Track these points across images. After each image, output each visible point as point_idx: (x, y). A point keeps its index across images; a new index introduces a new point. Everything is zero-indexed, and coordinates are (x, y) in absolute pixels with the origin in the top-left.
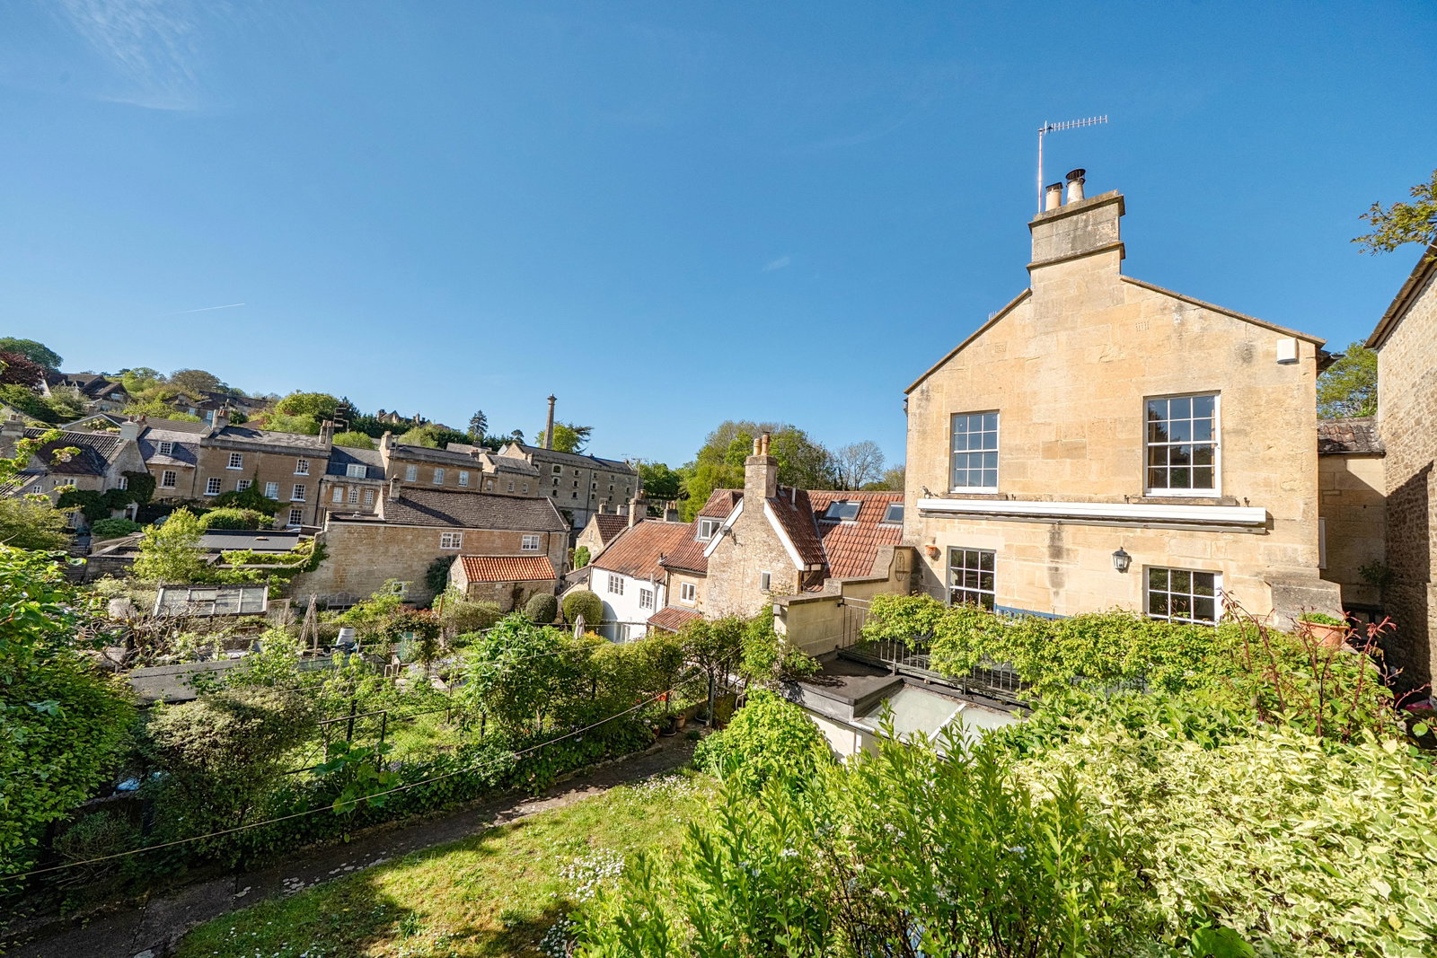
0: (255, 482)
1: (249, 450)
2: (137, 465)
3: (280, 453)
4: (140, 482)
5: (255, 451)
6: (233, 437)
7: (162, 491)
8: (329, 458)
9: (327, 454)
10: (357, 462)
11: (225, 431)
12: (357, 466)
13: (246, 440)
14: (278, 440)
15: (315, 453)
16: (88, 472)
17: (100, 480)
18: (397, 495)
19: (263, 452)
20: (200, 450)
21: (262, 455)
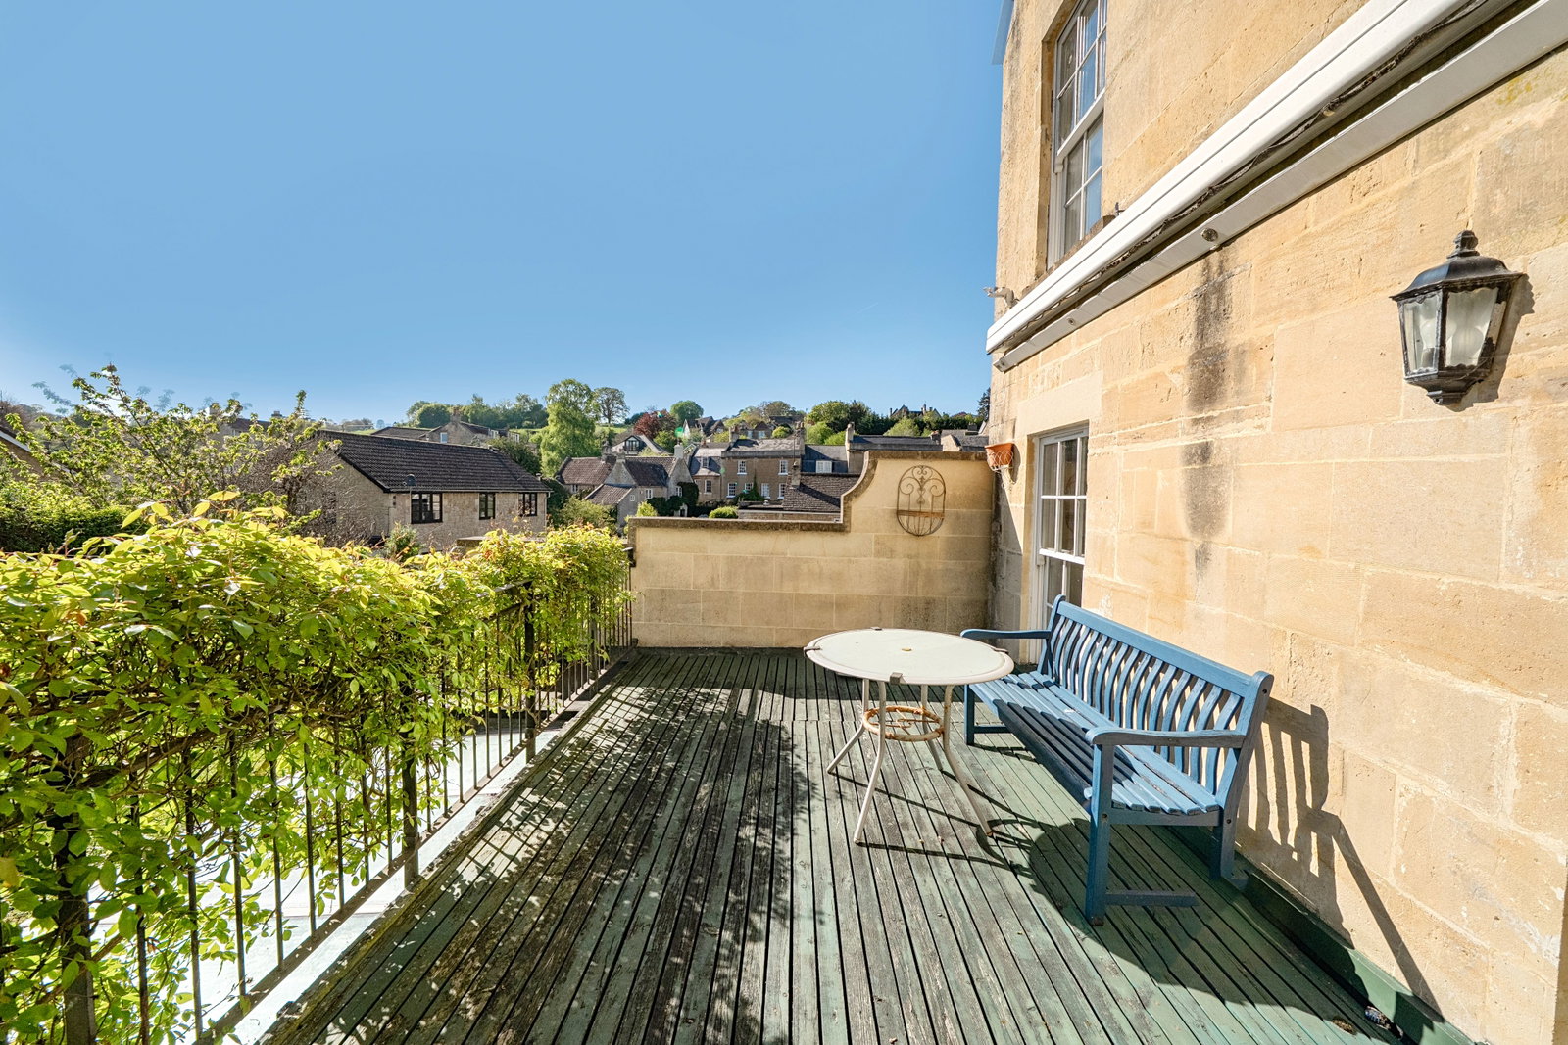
0: (755, 484)
1: (748, 458)
2: (687, 477)
3: (767, 457)
4: (690, 490)
5: (752, 458)
6: (742, 448)
7: (704, 496)
8: (802, 457)
9: (798, 454)
10: (825, 458)
11: (735, 445)
12: (824, 462)
13: (748, 449)
14: (768, 446)
15: (791, 454)
16: (658, 484)
17: (665, 489)
18: (798, 483)
19: (758, 457)
20: (722, 461)
21: (757, 460)
